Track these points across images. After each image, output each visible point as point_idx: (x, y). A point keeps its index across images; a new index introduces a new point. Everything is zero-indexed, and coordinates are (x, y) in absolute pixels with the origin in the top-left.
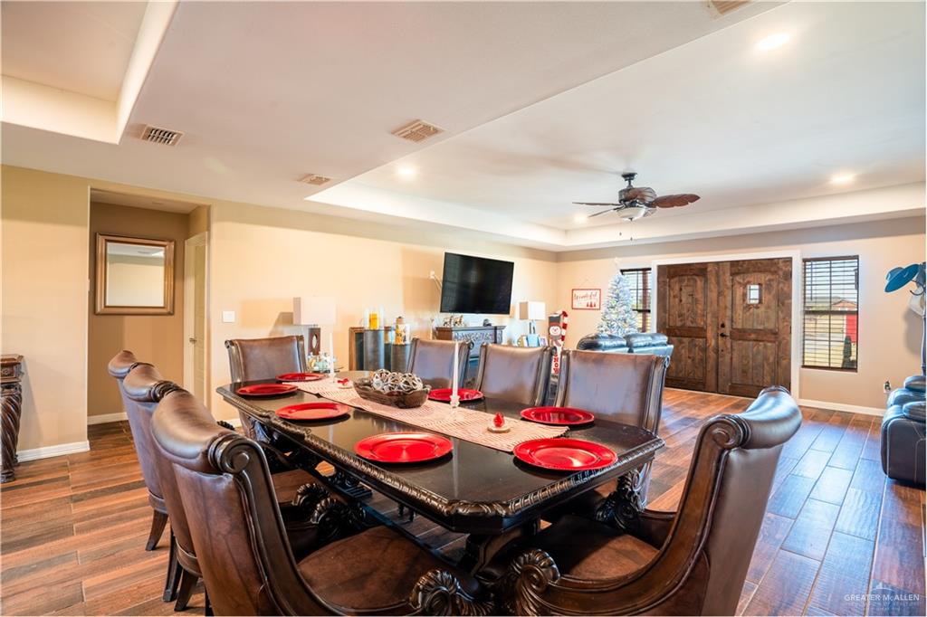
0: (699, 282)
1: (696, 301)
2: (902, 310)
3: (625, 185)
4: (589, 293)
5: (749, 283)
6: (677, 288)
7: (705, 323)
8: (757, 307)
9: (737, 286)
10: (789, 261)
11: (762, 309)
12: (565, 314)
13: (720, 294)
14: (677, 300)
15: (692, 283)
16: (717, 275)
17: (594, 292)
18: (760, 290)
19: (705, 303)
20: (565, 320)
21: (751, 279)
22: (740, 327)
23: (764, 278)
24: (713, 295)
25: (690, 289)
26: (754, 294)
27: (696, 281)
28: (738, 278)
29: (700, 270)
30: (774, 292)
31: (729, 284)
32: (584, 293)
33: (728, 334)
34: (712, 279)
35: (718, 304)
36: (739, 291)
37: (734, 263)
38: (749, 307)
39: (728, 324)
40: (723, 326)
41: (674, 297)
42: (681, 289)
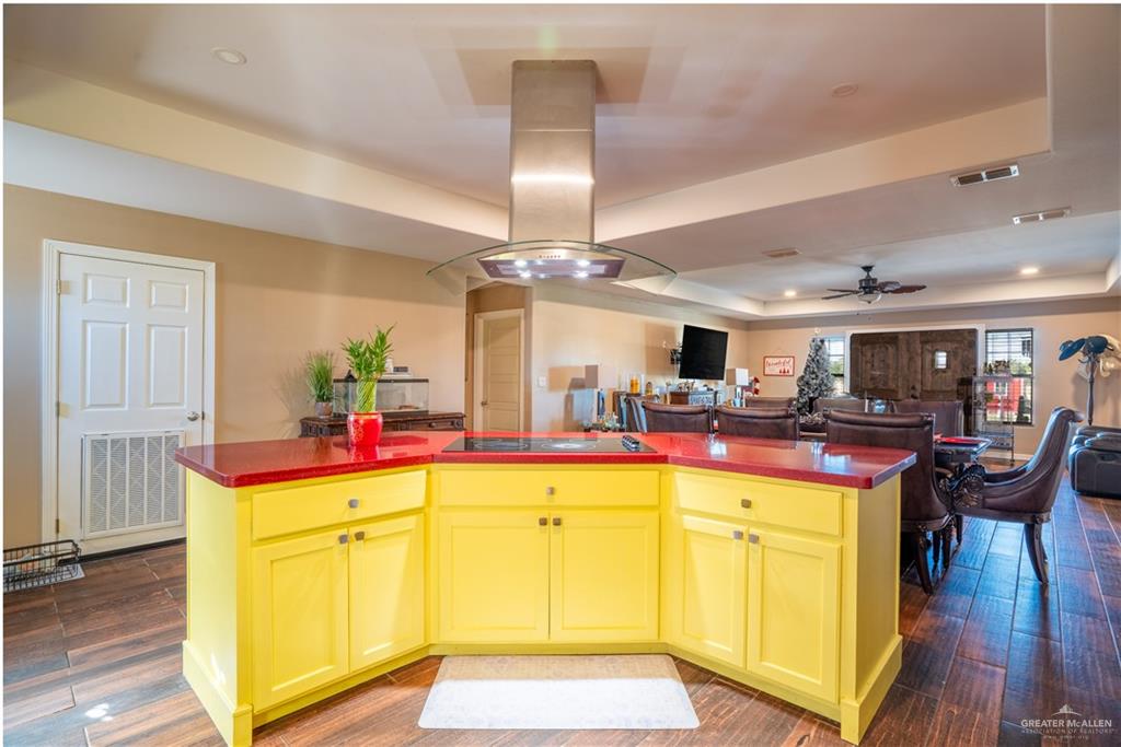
0: (890, 348)
1: (888, 366)
2: (1071, 374)
3: (864, 275)
4: (782, 360)
5: (937, 350)
6: (869, 354)
7: (897, 386)
8: (943, 371)
9: (926, 353)
10: (973, 332)
11: (949, 373)
12: (756, 380)
13: (911, 359)
14: (869, 365)
15: (883, 349)
16: (908, 343)
17: (787, 359)
18: (947, 356)
19: (897, 368)
20: (758, 386)
21: (939, 347)
22: (929, 389)
23: (950, 346)
24: (905, 361)
25: (882, 355)
26: (941, 359)
27: (887, 349)
28: (928, 347)
29: (892, 338)
30: (959, 358)
31: (920, 351)
32: (777, 360)
33: (918, 395)
34: (903, 346)
35: (908, 368)
36: (928, 357)
37: (922, 333)
38: (938, 371)
39: (918, 386)
40: (913, 388)
41: (867, 362)
42: (873, 356)
